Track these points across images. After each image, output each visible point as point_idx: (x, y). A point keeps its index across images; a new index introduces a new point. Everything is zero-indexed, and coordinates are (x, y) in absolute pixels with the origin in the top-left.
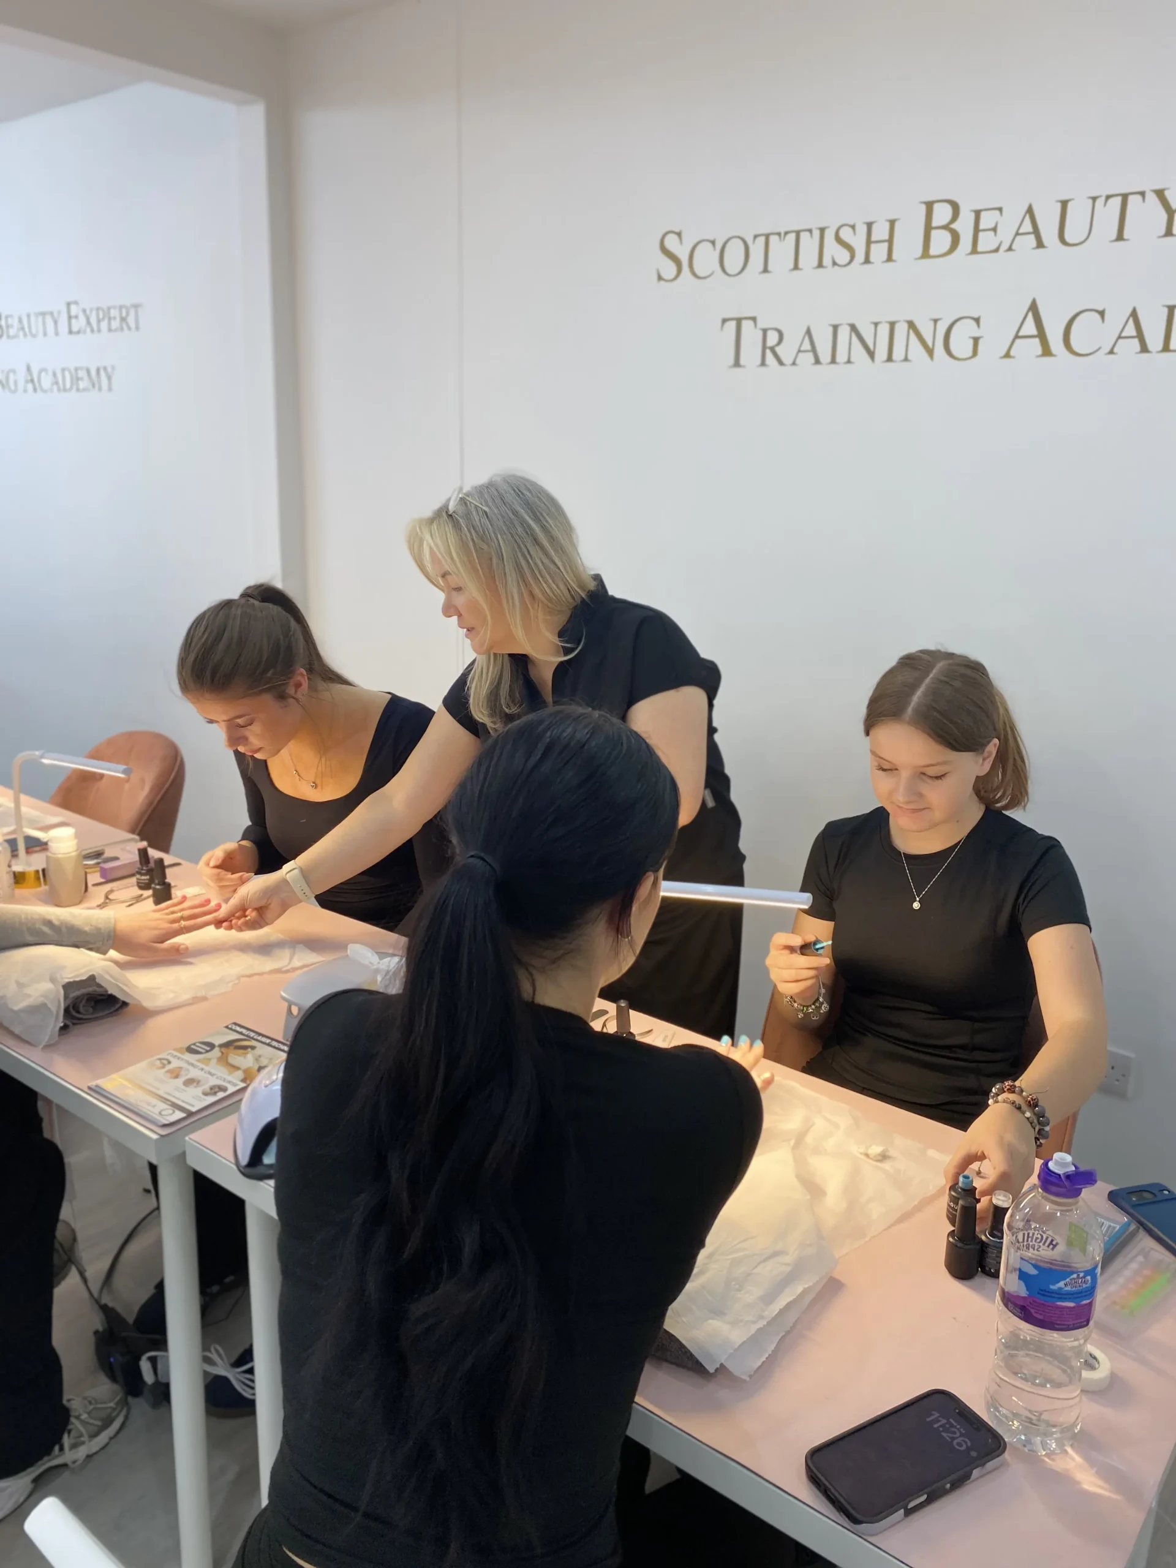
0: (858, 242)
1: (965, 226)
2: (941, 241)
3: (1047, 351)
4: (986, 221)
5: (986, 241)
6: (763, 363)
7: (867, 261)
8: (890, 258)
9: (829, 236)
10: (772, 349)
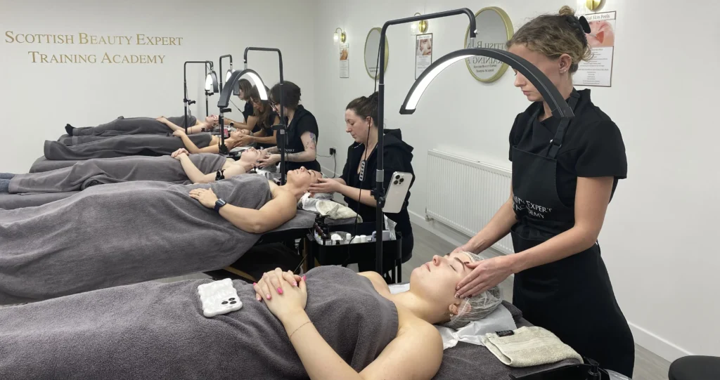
0: (64, 39)
1: (89, 38)
2: (84, 41)
3: (110, 62)
4: (94, 38)
5: (94, 42)
6: (42, 62)
7: (67, 42)
8: (72, 43)
9: (56, 37)
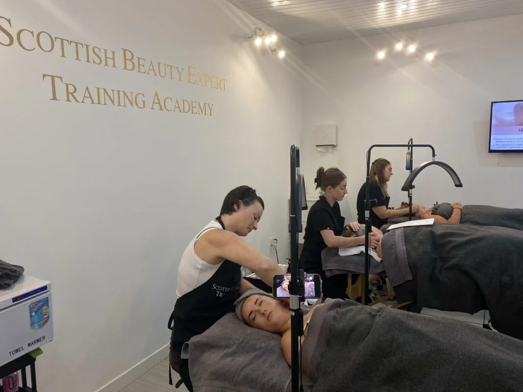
10: (72, 94)
